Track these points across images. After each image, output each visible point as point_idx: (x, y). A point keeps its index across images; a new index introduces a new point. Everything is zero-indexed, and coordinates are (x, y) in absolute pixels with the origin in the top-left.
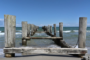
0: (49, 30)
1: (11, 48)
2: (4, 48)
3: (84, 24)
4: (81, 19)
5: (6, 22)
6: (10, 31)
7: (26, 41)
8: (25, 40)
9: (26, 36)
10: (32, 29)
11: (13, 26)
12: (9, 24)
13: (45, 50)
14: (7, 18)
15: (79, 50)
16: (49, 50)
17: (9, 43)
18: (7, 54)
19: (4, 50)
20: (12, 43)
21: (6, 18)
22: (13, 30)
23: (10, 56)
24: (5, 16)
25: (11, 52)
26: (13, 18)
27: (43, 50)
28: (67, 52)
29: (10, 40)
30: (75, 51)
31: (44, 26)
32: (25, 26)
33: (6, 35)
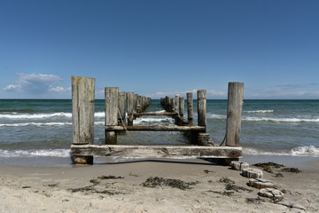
0: (177, 107)
1: (86, 146)
2: (72, 146)
3: (236, 97)
4: (231, 85)
5: (75, 92)
6: (84, 109)
7: (116, 135)
8: (112, 133)
9: (116, 122)
10: (132, 106)
11: (90, 99)
12: (82, 95)
13: (155, 149)
14: (78, 83)
15: (225, 150)
16: (165, 150)
17: (82, 134)
18: (77, 157)
19: (73, 149)
20: (87, 135)
21: (75, 83)
22: (90, 107)
23: (84, 161)
24: (73, 78)
25: (86, 154)
26: (90, 84)
27: (152, 151)
28: (201, 155)
29: (83, 129)
30: (217, 152)
31: (164, 97)
32: (113, 99)
33: (76, 119)
